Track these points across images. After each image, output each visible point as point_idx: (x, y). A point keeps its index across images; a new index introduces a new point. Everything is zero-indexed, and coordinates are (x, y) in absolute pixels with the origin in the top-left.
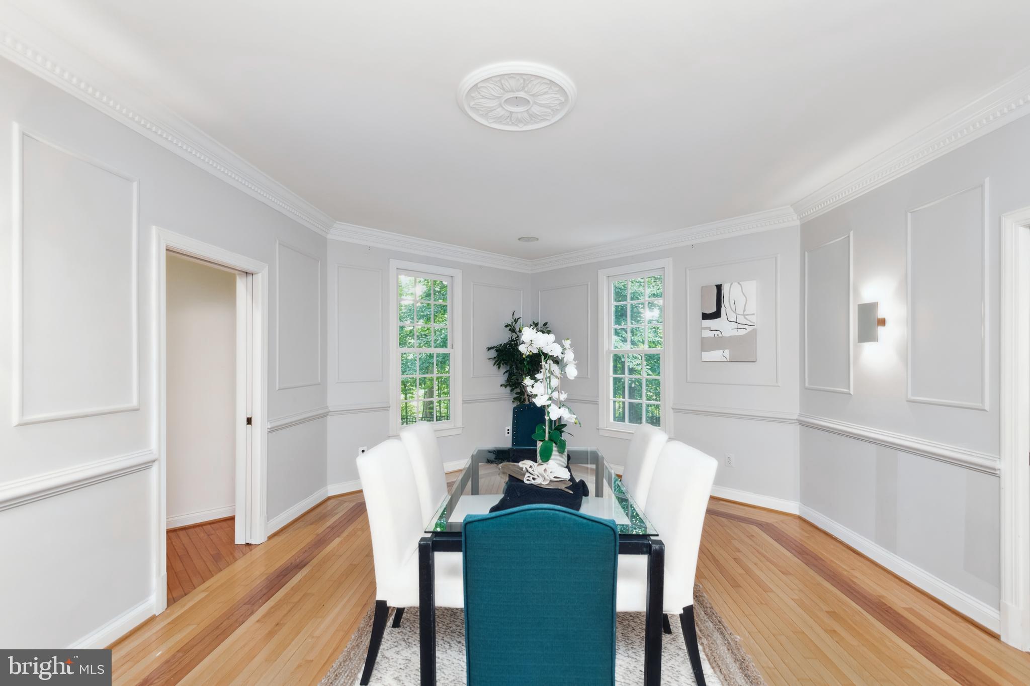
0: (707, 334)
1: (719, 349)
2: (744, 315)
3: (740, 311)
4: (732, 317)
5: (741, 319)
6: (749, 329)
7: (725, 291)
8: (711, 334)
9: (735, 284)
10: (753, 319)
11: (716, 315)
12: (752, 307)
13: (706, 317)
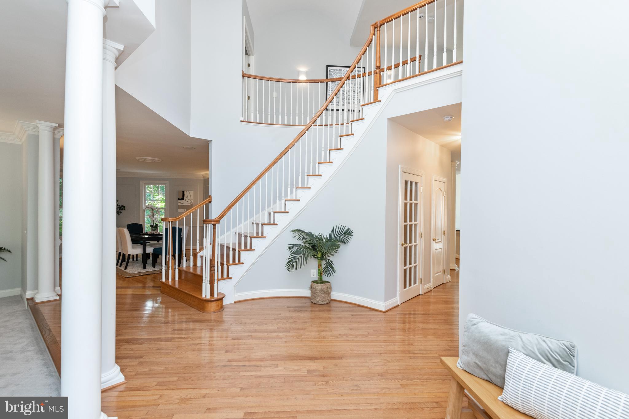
0: (179, 204)
1: (183, 209)
2: (190, 200)
3: (189, 199)
4: (187, 200)
5: (189, 201)
6: (191, 203)
7: (185, 193)
8: (181, 204)
9: (188, 192)
10: (193, 201)
11: (182, 199)
12: (192, 198)
13: (179, 199)
